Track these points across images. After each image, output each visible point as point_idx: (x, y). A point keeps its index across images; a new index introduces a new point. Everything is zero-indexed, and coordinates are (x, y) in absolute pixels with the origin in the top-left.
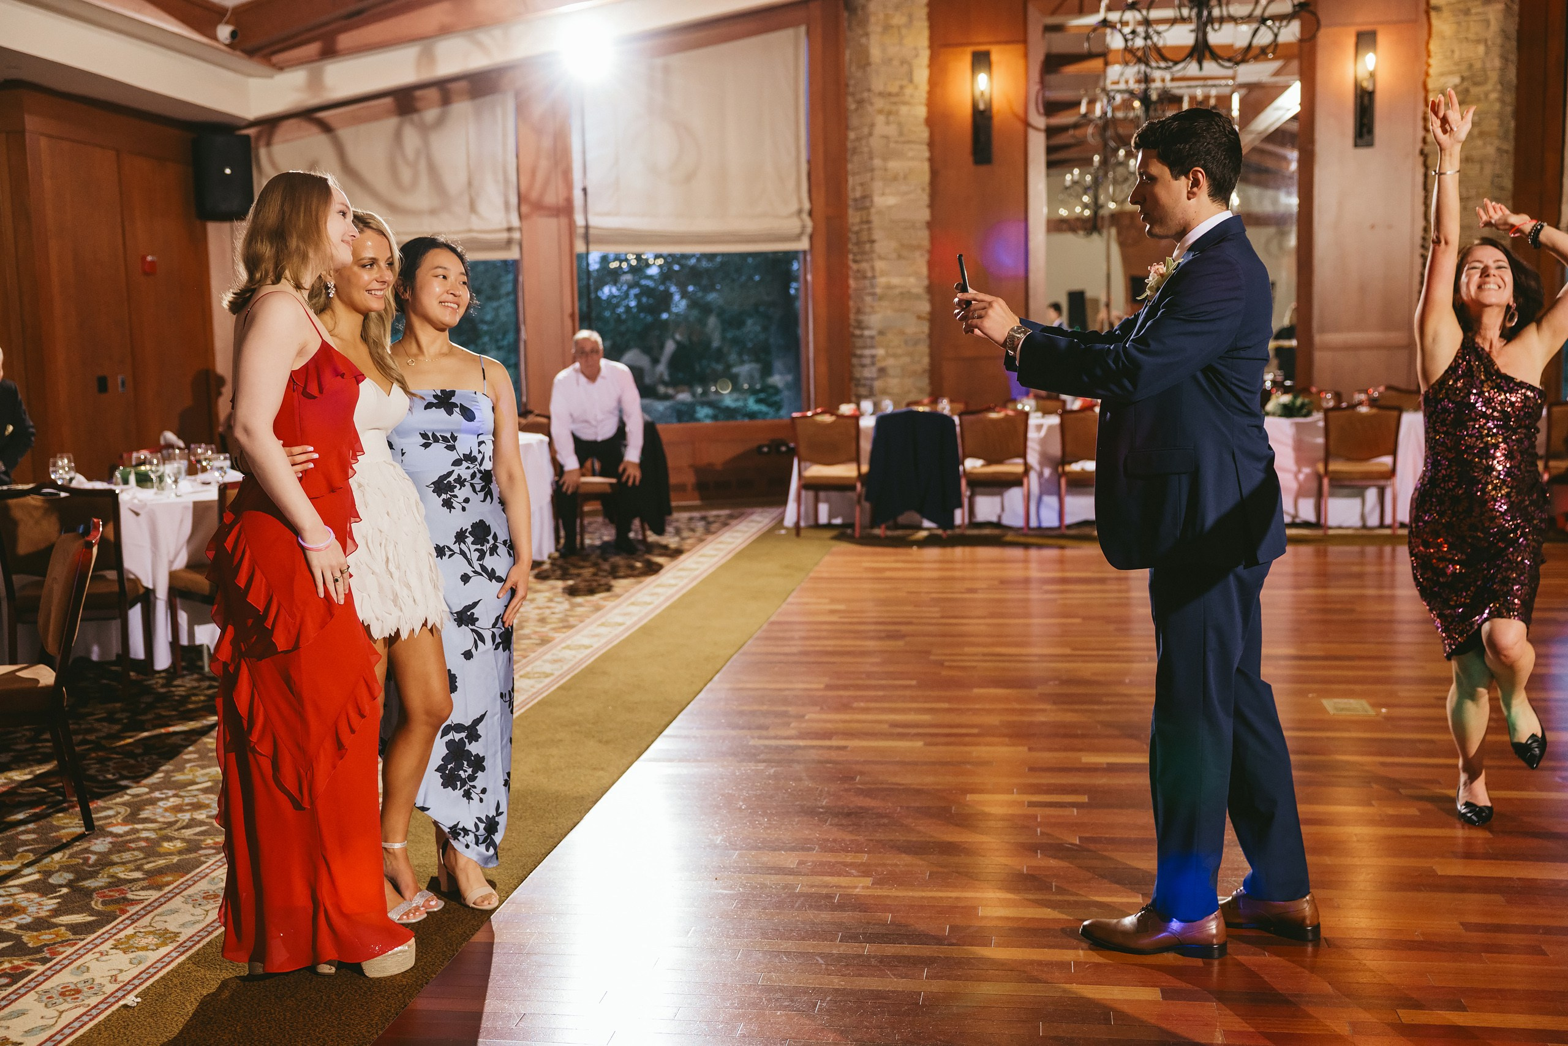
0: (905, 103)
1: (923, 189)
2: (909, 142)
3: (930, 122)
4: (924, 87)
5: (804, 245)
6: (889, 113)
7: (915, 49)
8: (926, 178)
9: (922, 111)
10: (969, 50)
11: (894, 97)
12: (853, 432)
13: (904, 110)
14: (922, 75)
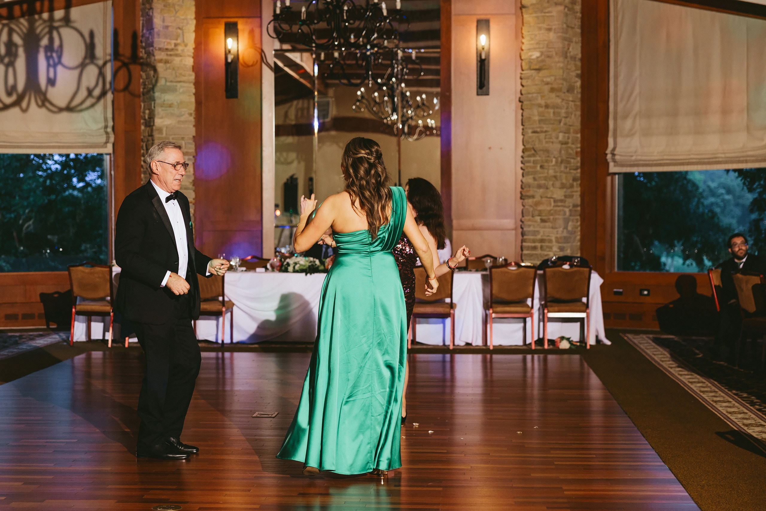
0: (177, 55)
1: (191, 114)
2: (180, 82)
3: (196, 68)
4: (191, 45)
5: (109, 149)
6: (167, 62)
7: (186, 19)
8: (193, 107)
9: (190, 62)
10: (224, 21)
11: (172, 52)
12: (108, 277)
13: (177, 60)
14: (190, 37)
